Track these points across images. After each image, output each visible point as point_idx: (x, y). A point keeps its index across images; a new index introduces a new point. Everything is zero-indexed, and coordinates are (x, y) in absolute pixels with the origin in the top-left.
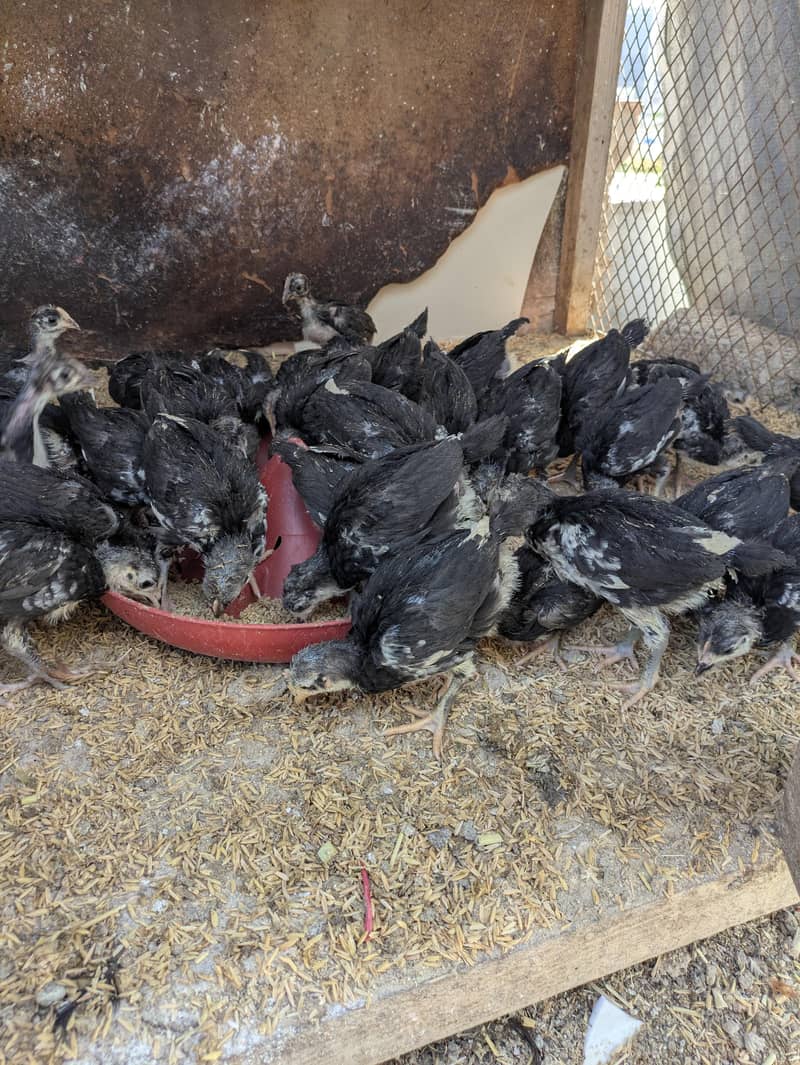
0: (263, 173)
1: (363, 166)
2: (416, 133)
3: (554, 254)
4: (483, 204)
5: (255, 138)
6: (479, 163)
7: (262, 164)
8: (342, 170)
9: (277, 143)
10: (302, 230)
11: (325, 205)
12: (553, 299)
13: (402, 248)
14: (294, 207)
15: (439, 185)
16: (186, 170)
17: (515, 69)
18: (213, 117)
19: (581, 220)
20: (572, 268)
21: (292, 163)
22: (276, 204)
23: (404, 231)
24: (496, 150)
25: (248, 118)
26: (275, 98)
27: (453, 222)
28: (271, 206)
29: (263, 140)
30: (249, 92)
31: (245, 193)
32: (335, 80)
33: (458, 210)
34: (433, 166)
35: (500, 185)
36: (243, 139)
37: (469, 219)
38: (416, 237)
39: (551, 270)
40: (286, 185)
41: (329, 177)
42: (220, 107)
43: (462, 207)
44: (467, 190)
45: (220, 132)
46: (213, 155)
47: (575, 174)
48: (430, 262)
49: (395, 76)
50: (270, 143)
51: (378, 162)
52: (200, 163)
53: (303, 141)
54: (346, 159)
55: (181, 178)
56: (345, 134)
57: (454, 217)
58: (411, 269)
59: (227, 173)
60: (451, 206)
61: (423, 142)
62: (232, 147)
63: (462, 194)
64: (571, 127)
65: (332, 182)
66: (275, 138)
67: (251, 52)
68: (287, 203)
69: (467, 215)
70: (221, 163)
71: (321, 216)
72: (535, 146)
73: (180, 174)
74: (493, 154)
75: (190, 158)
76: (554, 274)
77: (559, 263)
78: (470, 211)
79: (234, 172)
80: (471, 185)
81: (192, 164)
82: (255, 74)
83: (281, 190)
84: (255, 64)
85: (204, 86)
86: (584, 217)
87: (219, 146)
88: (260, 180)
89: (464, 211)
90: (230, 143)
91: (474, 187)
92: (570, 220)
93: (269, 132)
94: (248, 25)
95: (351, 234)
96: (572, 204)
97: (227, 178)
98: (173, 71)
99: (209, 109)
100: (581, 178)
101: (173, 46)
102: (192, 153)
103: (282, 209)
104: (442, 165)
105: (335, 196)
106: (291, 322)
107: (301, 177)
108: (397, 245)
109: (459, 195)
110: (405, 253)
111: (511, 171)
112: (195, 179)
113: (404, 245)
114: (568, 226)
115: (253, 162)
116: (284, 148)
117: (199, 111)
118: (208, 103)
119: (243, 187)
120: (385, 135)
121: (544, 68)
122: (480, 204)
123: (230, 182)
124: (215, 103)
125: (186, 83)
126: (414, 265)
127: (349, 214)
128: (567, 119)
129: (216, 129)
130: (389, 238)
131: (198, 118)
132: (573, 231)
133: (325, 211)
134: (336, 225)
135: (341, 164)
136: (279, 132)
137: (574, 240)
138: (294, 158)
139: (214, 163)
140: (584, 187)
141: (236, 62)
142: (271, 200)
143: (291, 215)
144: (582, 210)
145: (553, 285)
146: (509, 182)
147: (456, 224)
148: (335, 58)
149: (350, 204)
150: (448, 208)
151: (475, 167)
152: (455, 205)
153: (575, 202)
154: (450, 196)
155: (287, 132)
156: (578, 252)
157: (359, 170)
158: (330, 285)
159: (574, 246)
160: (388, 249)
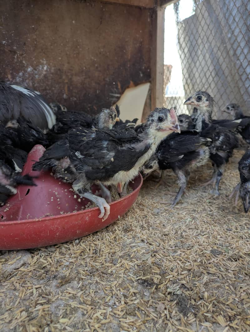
0: (40, 78)
1: (78, 78)
2: (97, 67)
5: (37, 66)
6: (120, 79)
7: (40, 75)
8: (71, 79)
9: (45, 68)
10: (56, 99)
11: (65, 91)
14: (53, 91)
15: (107, 86)
16: (9, 76)
17: (130, 49)
18: (20, 58)
19: (157, 100)
21: (51, 75)
22: (46, 89)
23: (95, 101)
24: (126, 75)
25: (34, 59)
26: (44, 53)
28: (44, 90)
29: (40, 67)
30: (34, 50)
31: (33, 85)
32: (67, 49)
33: (114, 95)
34: (104, 79)
35: (128, 87)
36: (32, 66)
37: (119, 98)
38: (100, 103)
40: (49, 83)
41: (66, 81)
42: (23, 54)
43: (116, 93)
44: (117, 88)
45: (23, 63)
46: (20, 71)
47: (153, 85)
49: (89, 49)
50: (43, 68)
51: (84, 77)
52: (15, 74)
53: (55, 68)
54: (72, 75)
55: (7, 79)
56: (71, 67)
57: (113, 97)
59: (26, 78)
61: (100, 71)
62: (27, 69)
64: (150, 69)
65: (67, 83)
66: (44, 66)
67: (35, 37)
68: (50, 89)
69: (117, 97)
70: (23, 74)
71: (63, 94)
72: (139, 75)
73: (7, 78)
74: (125, 77)
75: (11, 72)
78: (118, 95)
79: (29, 77)
81: (12, 74)
82: (36, 44)
83: (48, 85)
84: (36, 41)
85: (16, 47)
86: (158, 98)
87: (22, 68)
88: (39, 81)
89: (116, 95)
90: (27, 67)
91: (119, 87)
92: (153, 100)
93: (43, 64)
94: (33, 28)
95: (75, 102)
96: (153, 95)
97: (26, 79)
98: (4, 41)
99: (19, 55)
100: (155, 86)
101: (4, 33)
102: (12, 70)
103: (48, 91)
104: (107, 79)
105: (68, 87)
107: (55, 81)
108: (93, 106)
109: (114, 89)
110: (96, 109)
111: (132, 83)
112: (13, 80)
114: (153, 103)
115: (36, 74)
116: (48, 70)
117: (14, 55)
118: (18, 53)
119: (32, 83)
120: (86, 68)
121: (140, 50)
122: (122, 93)
123: (27, 81)
124: (21, 53)
125: (9, 45)
127: (74, 94)
128: (149, 67)
129: (21, 62)
130: (89, 103)
131: (14, 58)
133: (65, 93)
134: (69, 98)
135: (70, 77)
136: (46, 64)
138: (52, 74)
139: (21, 74)
140: (157, 88)
141: (29, 40)
142: (43, 88)
143: (52, 94)
144: (157, 96)
146: (131, 87)
147: (114, 99)
148: (66, 41)
149: (74, 91)
150: (111, 94)
151: (119, 81)
152: (113, 93)
154: (111, 90)
155: (49, 65)
157: (77, 79)
160: (89, 107)
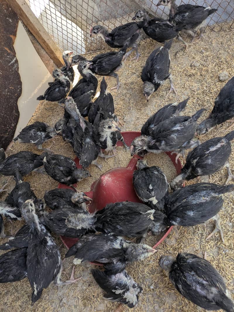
3: (39, 47)
4: (15, 54)
6: (3, 43)
12: (51, 59)
13: (11, 88)
19: (40, 32)
20: (49, 47)
23: (7, 83)
24: (3, 34)
27: (14, 67)
33: (12, 62)
35: (13, 43)
37: (17, 61)
38: (11, 81)
39: (43, 52)
43: (12, 60)
44: (8, 54)
47: (26, 21)
48: (20, 83)
57: (13, 65)
58: (19, 90)
60: (9, 63)
63: (8, 57)
64: (11, 7)
69: (15, 61)
72: (9, 23)
74: (3, 36)
76: (45, 53)
77: (43, 48)
78: (15, 59)
80: (8, 51)
86: (40, 31)
89: (14, 61)
91: (9, 51)
92: (36, 35)
96: (32, 29)
100: (29, 20)
106: (7, 137)
108: (9, 88)
109: (8, 58)
110: (13, 88)
111: (12, 36)
113: (10, 86)
114: (37, 37)
126: (18, 89)
128: (8, 6)
130: (5, 89)
132: (40, 36)
137: (43, 39)
140: (32, 22)
144: (38, 29)
145: (47, 56)
146: (14, 40)
151: (3, 46)
152: (10, 62)
153: (33, 28)
154: (6, 60)
156: (47, 42)
158: (6, 118)
159: (45, 41)
160: (8, 92)
